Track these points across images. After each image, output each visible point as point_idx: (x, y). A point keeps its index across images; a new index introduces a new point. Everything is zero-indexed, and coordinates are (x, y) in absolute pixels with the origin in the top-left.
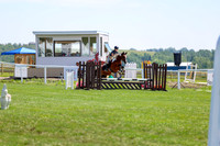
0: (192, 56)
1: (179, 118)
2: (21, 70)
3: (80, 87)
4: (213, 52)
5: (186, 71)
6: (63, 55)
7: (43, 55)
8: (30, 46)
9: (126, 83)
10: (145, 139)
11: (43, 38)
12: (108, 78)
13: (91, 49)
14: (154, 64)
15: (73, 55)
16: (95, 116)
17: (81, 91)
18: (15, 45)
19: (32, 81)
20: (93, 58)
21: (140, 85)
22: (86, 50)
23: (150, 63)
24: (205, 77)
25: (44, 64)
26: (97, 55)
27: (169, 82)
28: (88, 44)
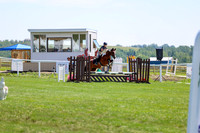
0: (172, 52)
1: (161, 108)
2: (18, 65)
3: (71, 80)
4: (192, 48)
5: (168, 65)
6: (55, 50)
7: (37, 51)
8: (25, 42)
9: (113, 76)
10: (130, 128)
11: (37, 35)
12: (96, 72)
13: (81, 45)
14: (138, 58)
15: (64, 51)
16: (85, 107)
17: (72, 83)
18: (12, 42)
19: (27, 75)
21: (125, 78)
22: (76, 46)
23: (134, 58)
24: (184, 71)
25: (38, 59)
27: (152, 76)
28: (78, 41)
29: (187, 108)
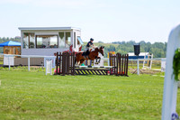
0: (149, 48)
1: (139, 98)
2: (9, 59)
3: (57, 73)
4: (166, 44)
5: (144, 60)
6: (43, 47)
7: (27, 47)
8: (16, 39)
9: (96, 70)
10: (110, 116)
11: (27, 33)
12: (80, 66)
13: (66, 42)
14: (118, 54)
15: (51, 47)
16: (70, 97)
17: (58, 76)
18: (4, 39)
19: (18, 69)
20: (67, 49)
21: (106, 71)
22: (62, 43)
23: (114, 54)
24: (159, 65)
25: (28, 54)
27: (130, 69)
28: (64, 38)
29: (162, 99)
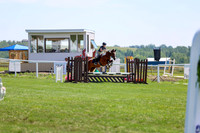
0: (170, 52)
1: (159, 109)
2: (15, 65)
3: (69, 80)
4: (190, 48)
5: (165, 66)
6: (53, 51)
7: (35, 52)
8: (23, 43)
9: (111, 76)
10: (127, 128)
11: (35, 36)
12: (94, 72)
13: (79, 46)
14: (136, 59)
15: (62, 51)
16: (83, 107)
17: (69, 84)
18: (9, 42)
19: (25, 75)
20: (80, 54)
21: (123, 78)
22: (74, 47)
23: (132, 59)
24: (182, 72)
25: (36, 59)
26: (84, 51)
27: (150, 76)
28: (76, 41)
29: (185, 109)
